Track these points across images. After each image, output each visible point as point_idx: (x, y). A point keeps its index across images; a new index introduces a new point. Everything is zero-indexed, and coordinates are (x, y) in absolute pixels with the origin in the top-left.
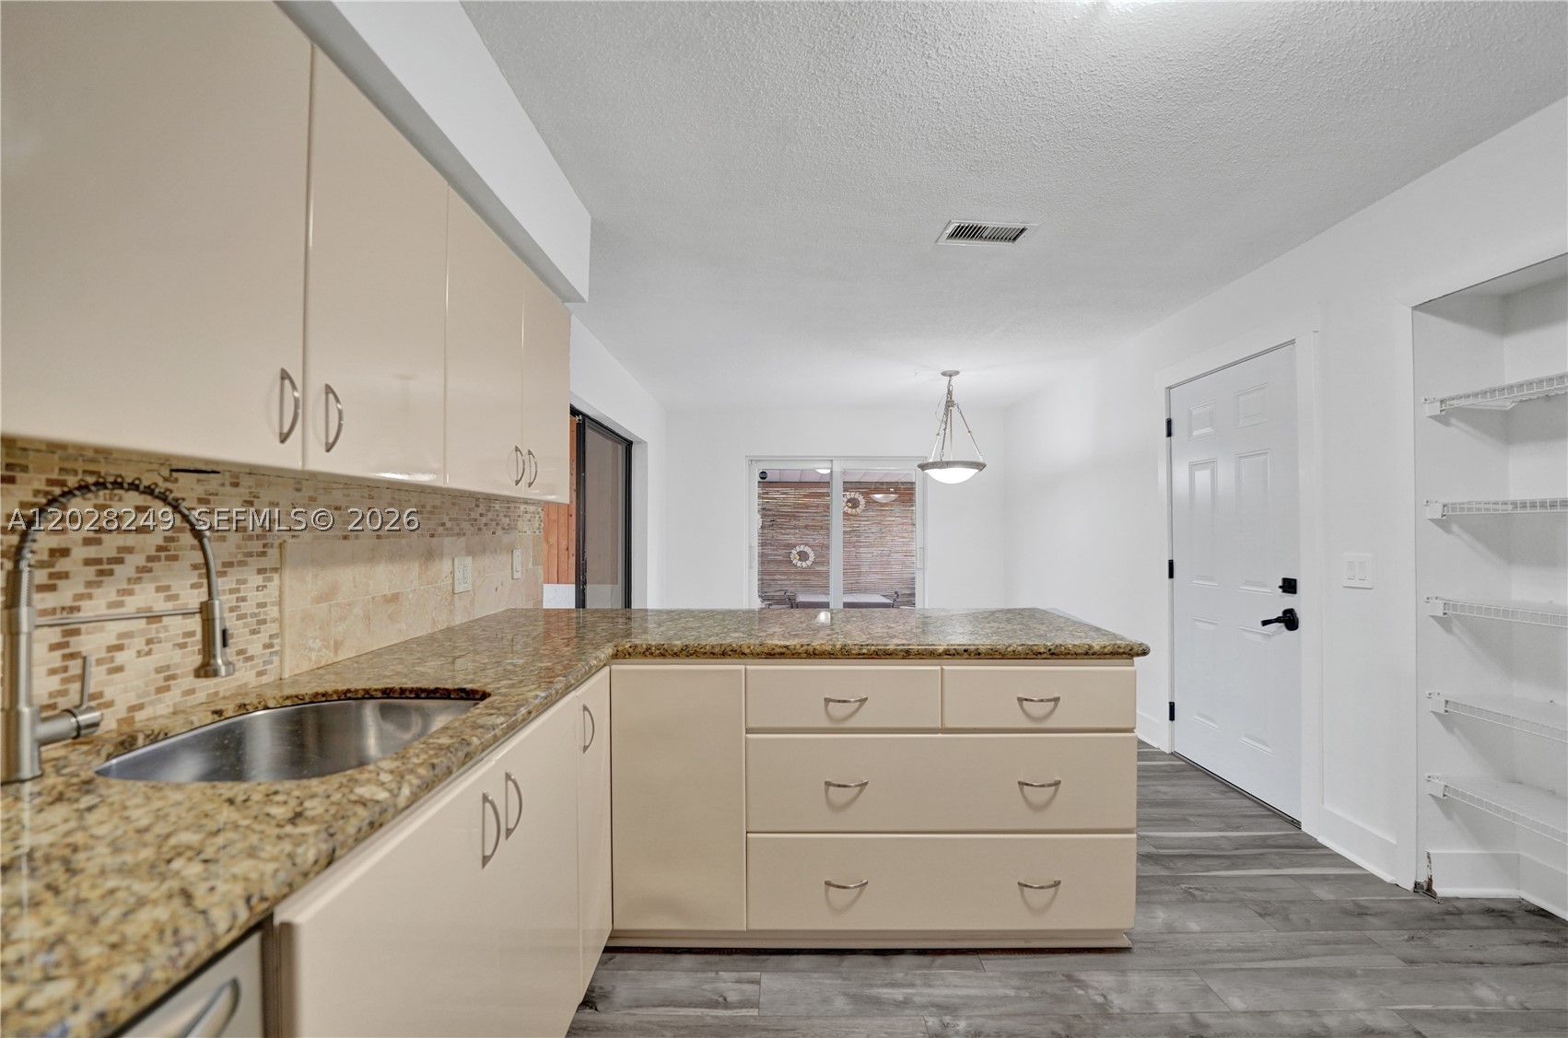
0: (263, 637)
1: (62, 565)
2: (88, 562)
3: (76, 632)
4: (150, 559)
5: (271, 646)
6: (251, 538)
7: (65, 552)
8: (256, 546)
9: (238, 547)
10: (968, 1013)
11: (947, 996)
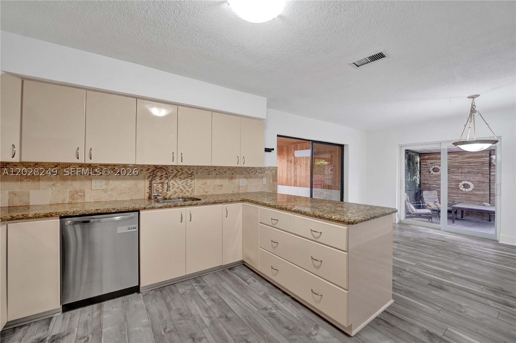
0: (191, 189)
1: (162, 177)
2: (165, 177)
3: (164, 185)
4: (173, 177)
5: (193, 190)
6: (189, 174)
7: (162, 176)
8: (190, 175)
9: (187, 175)
10: (279, 311)
11: (281, 307)
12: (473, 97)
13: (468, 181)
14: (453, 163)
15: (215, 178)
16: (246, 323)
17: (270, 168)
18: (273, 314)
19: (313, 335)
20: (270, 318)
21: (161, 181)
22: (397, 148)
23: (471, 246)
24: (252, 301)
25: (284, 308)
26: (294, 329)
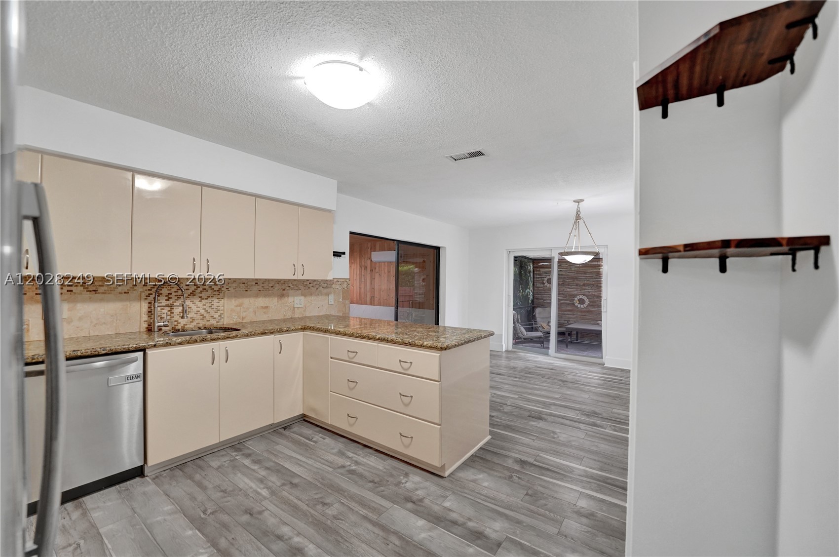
0: (219, 313)
1: (170, 296)
2: (175, 296)
3: (173, 309)
4: (189, 295)
5: (221, 316)
6: (215, 291)
7: (171, 294)
8: (218, 293)
9: (211, 293)
10: (361, 466)
11: (363, 461)
12: (578, 202)
13: (584, 295)
14: (568, 272)
15: (257, 296)
16: (319, 485)
17: (339, 280)
18: (353, 471)
19: (403, 483)
20: (350, 475)
21: (168, 302)
22: (505, 254)
23: (577, 372)
24: (323, 461)
25: (366, 463)
26: (380, 481)
